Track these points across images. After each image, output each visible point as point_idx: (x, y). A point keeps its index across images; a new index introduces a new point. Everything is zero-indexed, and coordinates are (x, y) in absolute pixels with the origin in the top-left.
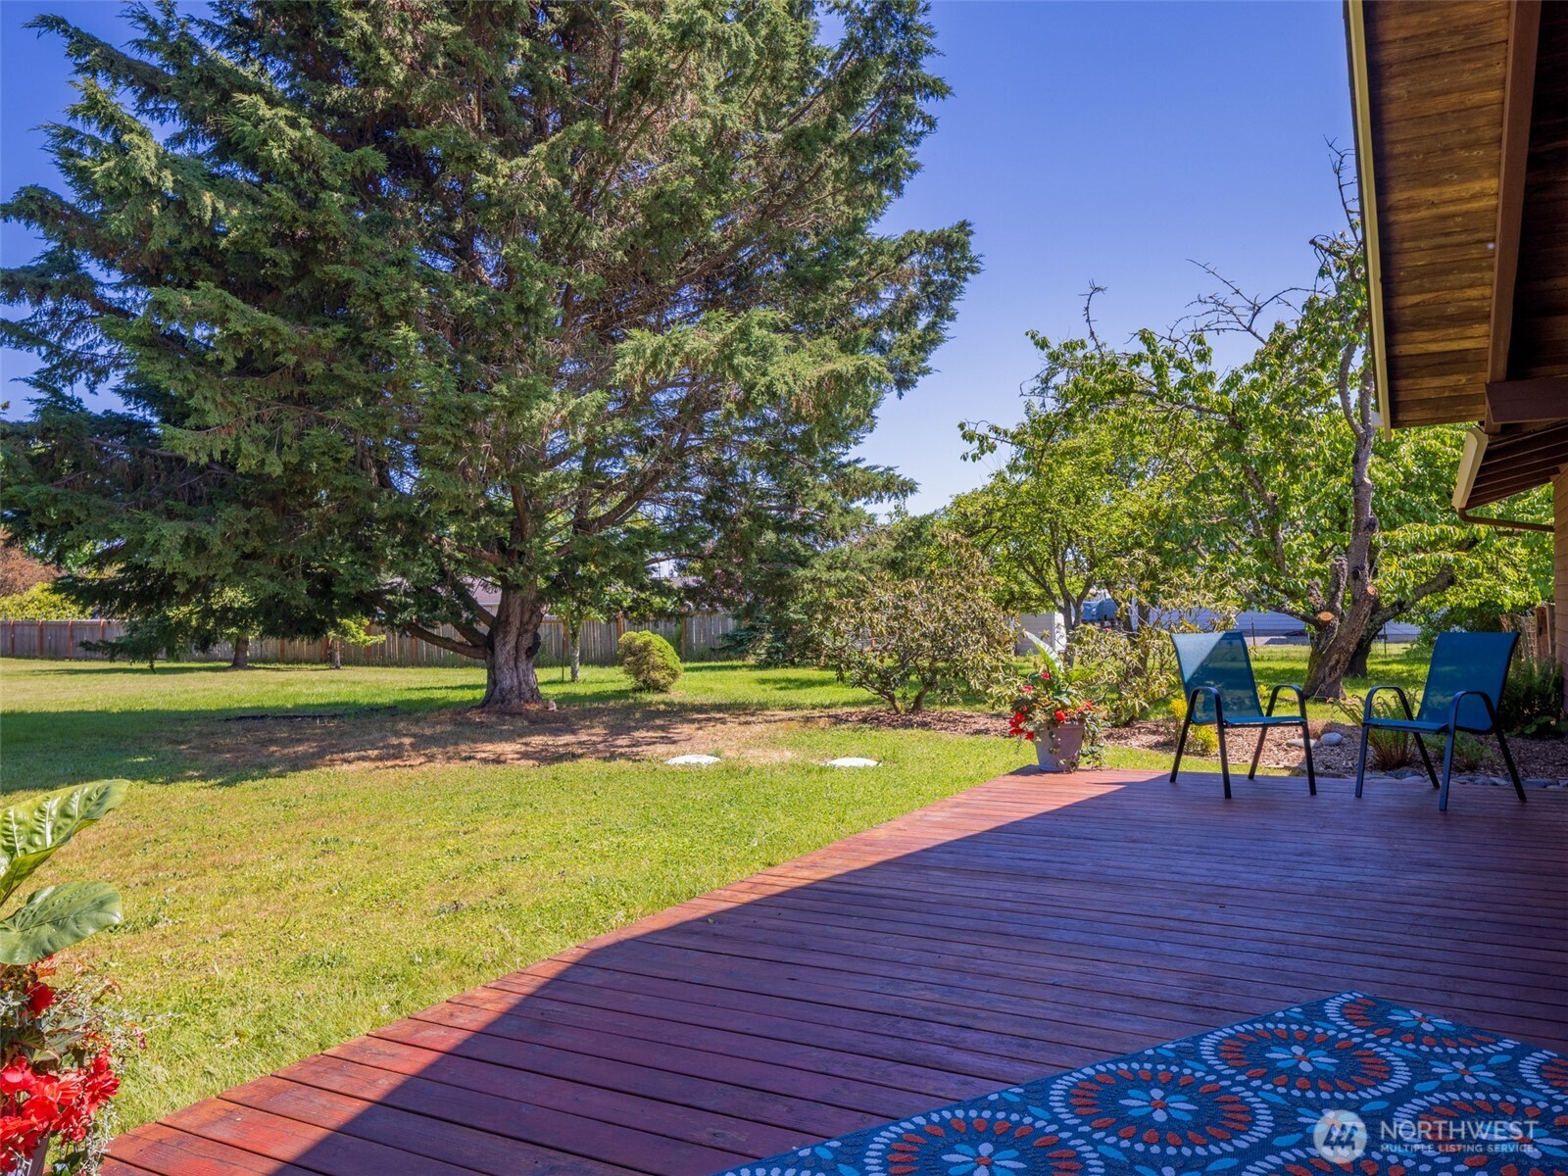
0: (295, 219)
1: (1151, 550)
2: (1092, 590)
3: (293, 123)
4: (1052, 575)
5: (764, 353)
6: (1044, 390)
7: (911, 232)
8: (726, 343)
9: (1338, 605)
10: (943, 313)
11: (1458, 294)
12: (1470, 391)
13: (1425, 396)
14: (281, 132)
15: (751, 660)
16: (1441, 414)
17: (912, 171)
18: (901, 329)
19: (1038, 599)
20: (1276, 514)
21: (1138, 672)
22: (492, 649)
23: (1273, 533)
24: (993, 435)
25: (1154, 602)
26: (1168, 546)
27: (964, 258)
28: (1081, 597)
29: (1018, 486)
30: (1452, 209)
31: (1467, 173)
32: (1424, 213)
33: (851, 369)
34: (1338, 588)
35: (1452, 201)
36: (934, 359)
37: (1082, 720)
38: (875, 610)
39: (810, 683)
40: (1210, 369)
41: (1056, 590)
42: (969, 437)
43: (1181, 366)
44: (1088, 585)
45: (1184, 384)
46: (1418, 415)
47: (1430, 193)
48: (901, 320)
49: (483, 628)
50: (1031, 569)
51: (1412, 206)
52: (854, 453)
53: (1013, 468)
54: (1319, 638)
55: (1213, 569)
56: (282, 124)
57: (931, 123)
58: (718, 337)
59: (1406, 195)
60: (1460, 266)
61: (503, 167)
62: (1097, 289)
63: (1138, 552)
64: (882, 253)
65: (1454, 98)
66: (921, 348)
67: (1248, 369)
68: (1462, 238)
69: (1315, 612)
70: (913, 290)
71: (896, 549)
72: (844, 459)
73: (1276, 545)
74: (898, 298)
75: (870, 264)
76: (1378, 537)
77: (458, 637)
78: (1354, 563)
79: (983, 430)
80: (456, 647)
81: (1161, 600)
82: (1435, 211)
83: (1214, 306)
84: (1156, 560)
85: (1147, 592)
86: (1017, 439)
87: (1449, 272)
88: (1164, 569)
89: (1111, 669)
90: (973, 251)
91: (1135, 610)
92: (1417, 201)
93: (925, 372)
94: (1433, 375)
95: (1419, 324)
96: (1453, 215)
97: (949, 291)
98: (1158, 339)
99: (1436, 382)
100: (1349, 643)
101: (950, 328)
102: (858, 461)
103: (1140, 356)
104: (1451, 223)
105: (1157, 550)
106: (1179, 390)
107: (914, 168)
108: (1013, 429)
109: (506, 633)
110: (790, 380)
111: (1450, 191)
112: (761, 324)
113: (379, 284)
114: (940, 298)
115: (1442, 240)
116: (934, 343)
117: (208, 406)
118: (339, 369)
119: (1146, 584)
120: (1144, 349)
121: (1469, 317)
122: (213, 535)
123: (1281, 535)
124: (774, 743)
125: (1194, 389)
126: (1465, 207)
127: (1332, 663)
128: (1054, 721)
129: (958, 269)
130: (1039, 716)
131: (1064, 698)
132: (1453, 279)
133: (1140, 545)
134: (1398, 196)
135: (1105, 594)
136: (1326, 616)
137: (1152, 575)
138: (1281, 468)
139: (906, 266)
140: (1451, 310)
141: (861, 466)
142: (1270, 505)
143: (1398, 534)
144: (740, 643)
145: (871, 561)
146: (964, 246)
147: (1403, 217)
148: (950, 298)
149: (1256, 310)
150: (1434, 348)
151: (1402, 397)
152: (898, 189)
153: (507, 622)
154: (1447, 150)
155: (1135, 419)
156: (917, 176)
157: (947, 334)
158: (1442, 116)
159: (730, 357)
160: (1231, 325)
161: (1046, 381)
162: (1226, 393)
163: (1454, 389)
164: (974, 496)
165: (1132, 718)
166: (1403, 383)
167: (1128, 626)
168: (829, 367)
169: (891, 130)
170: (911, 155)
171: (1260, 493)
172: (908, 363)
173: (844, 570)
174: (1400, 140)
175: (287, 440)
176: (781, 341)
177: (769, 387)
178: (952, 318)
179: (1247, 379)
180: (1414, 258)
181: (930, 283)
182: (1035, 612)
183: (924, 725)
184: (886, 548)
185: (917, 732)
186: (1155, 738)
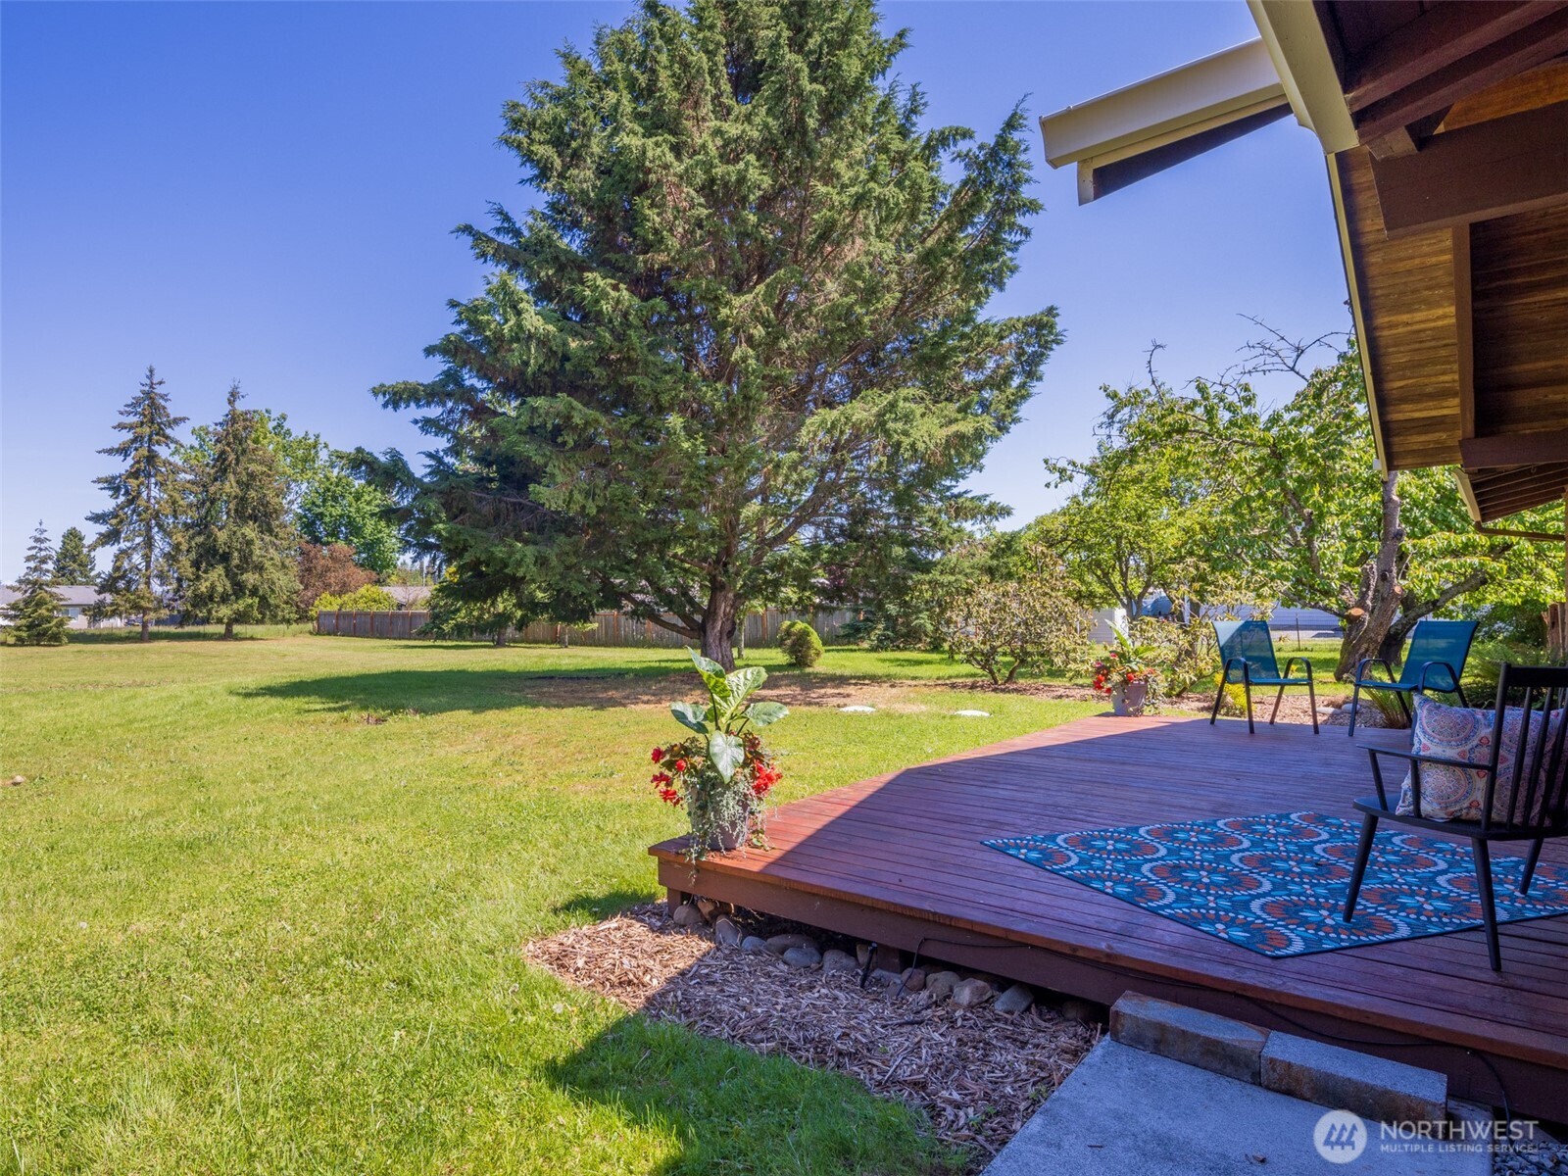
0: (611, 348)
1: (1200, 558)
2: (1151, 590)
3: (616, 288)
4: (1116, 578)
5: (907, 418)
6: (1110, 425)
7: (1011, 319)
8: (880, 415)
9: (1369, 602)
10: (1031, 375)
11: (1433, 379)
12: (1450, 443)
13: (1415, 447)
14: (607, 294)
15: (866, 645)
16: (1429, 460)
17: (1012, 272)
18: (999, 388)
19: (1101, 597)
20: (1312, 527)
21: (1188, 653)
22: (705, 632)
23: (1310, 542)
24: (1070, 467)
25: (1202, 600)
26: (1215, 554)
27: (1051, 333)
28: (1141, 596)
29: (1091, 507)
30: (1423, 326)
31: (1430, 304)
32: (1401, 330)
33: (971, 431)
34: (1368, 588)
35: (1421, 322)
36: (1024, 410)
37: (1146, 681)
38: (980, 605)
39: (919, 663)
40: (1254, 411)
41: (1120, 589)
42: (1052, 469)
43: (1230, 408)
44: (1147, 585)
45: (1233, 423)
46: (1409, 461)
47: (1405, 317)
48: (1000, 382)
49: (698, 618)
50: (1099, 573)
51: (1391, 326)
52: (961, 486)
53: (1086, 493)
54: (1351, 629)
55: (1253, 573)
56: (608, 289)
57: (1027, 233)
58: (875, 410)
59: (1387, 319)
60: (1434, 362)
61: (737, 301)
62: (1157, 347)
63: (1189, 560)
64: (987, 335)
65: (1417, 261)
66: (1014, 403)
67: (1287, 409)
68: (1433, 344)
69: (1347, 608)
70: (1009, 359)
71: (992, 558)
72: (955, 491)
73: (1312, 552)
74: (998, 366)
75: (979, 343)
76: (1407, 544)
77: (681, 624)
78: (1382, 567)
79: (1063, 464)
80: (680, 630)
81: (1209, 597)
82: (1409, 328)
83: (1261, 350)
84: (1203, 565)
85: (1196, 591)
86: (1091, 471)
87: (1424, 366)
88: (1213, 572)
89: (1168, 652)
90: (1058, 328)
91: (1187, 606)
92: (1396, 324)
93: (1016, 421)
94: (1419, 433)
95: (1404, 400)
96: (1424, 330)
97: (1037, 359)
98: (1209, 385)
99: (1423, 438)
100: (1378, 634)
101: (1037, 387)
102: (966, 492)
103: (1195, 403)
104: (1422, 335)
105: (1207, 558)
106: (1227, 428)
107: (1013, 270)
108: (1087, 463)
109: (715, 621)
110: (927, 439)
111: (1419, 316)
112: (905, 399)
113: (660, 387)
114: (1031, 367)
115: (1417, 346)
116: (1024, 398)
117: (557, 472)
118: (631, 443)
119: (1197, 585)
120: (1198, 397)
121: (1443, 394)
122: (551, 553)
123: (1316, 544)
124: (907, 700)
125: (1240, 427)
126: (1432, 325)
127: (1362, 650)
128: (1126, 681)
129: (1046, 342)
130: (1116, 677)
131: (1133, 665)
132: (1428, 370)
133: (1191, 553)
134: (1381, 320)
135: (1161, 593)
136: (1356, 612)
137: (1202, 578)
138: (1316, 489)
139: (1005, 342)
140: (1429, 390)
141: (970, 495)
142: (1309, 519)
143: (1427, 541)
144: (858, 630)
145: (972, 567)
146: (1052, 327)
147: (1386, 333)
148: (1037, 365)
149: (1300, 351)
150: (1417, 415)
151: (1396, 449)
152: (1001, 286)
153: (715, 613)
154: (1413, 292)
155: (1189, 452)
156: (1017, 275)
157: (1032, 390)
158: (1409, 272)
159: (884, 423)
160: (1277, 366)
161: (1112, 416)
162: (1268, 429)
163: (1435, 442)
164: (1054, 515)
165: (1185, 689)
166: (1396, 439)
167: (1181, 618)
168: (954, 428)
169: (996, 241)
170: (1012, 259)
171: (1298, 509)
172: (1004, 415)
173: (952, 574)
174: (1379, 287)
175: (598, 491)
176: (919, 409)
177: (913, 446)
178: (1040, 379)
179: (1287, 417)
180: (1395, 358)
181: (1024, 353)
182: (1098, 609)
183: (1017, 691)
184: (983, 557)
185: (1014, 695)
186: (1202, 705)
